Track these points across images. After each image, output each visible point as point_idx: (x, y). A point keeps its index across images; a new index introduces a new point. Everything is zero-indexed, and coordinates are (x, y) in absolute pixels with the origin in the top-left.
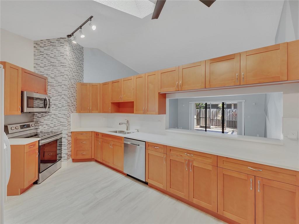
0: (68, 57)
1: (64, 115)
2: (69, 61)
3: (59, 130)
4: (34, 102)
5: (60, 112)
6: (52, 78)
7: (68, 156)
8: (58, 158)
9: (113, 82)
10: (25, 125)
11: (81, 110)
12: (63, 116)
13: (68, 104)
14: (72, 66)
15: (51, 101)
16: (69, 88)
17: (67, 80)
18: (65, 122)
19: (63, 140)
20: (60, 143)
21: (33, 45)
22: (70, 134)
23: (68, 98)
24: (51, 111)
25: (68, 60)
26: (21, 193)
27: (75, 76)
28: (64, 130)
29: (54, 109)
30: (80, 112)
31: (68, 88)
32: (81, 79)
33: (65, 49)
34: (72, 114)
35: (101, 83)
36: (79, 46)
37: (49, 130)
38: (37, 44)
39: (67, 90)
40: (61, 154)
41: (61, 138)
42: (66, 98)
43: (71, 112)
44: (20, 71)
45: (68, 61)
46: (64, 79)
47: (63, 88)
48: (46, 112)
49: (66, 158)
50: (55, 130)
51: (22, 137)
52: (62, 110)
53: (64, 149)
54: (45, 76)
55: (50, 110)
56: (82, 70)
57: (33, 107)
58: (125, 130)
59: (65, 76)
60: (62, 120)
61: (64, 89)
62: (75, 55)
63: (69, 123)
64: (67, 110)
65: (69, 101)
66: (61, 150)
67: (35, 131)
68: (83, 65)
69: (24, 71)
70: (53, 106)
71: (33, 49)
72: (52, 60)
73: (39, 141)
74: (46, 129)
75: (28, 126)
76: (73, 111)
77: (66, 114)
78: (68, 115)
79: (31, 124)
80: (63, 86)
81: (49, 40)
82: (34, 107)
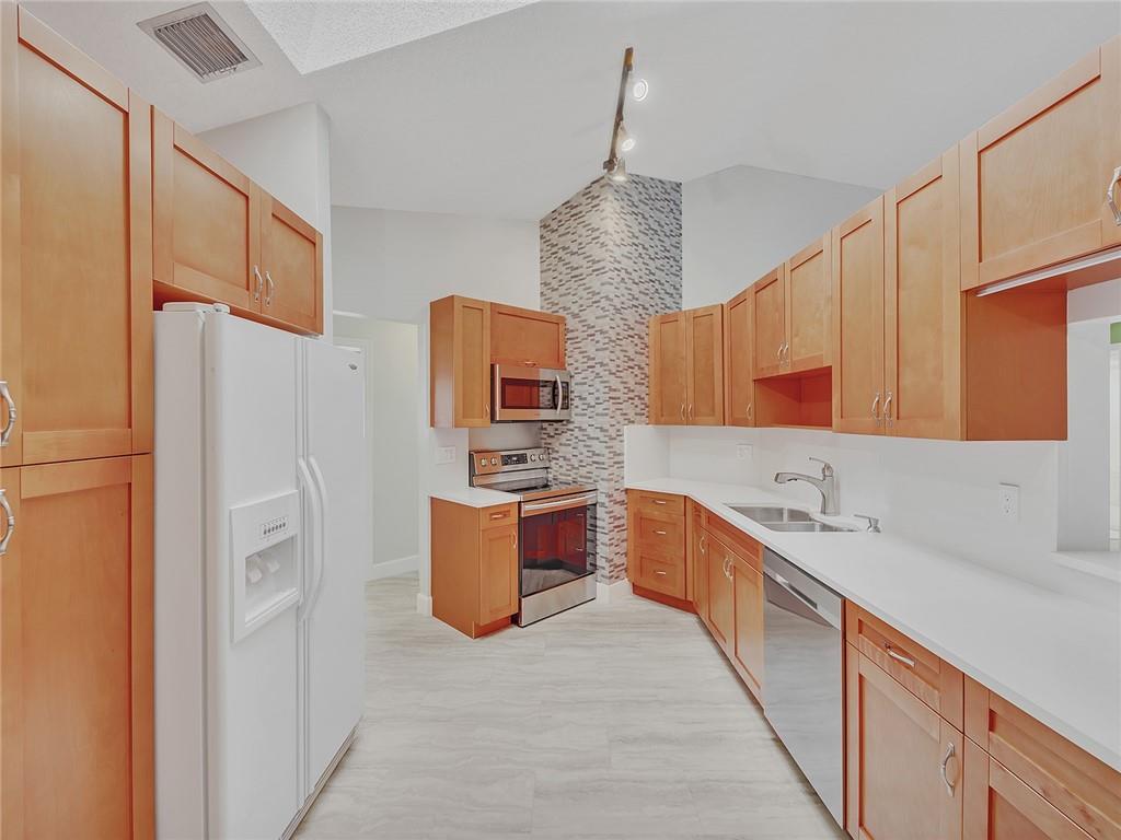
0: (611, 235)
1: (602, 429)
2: (615, 249)
3: (590, 478)
4: (541, 394)
5: (591, 422)
6: (575, 316)
7: (612, 568)
8: (589, 567)
9: (760, 288)
10: (515, 456)
11: (662, 415)
12: (598, 434)
13: (613, 394)
14: (626, 263)
15: (573, 387)
16: (614, 338)
17: (606, 316)
18: (603, 456)
19: (600, 512)
20: (592, 521)
21: (538, 232)
22: (623, 497)
23: (611, 374)
24: (574, 418)
25: (611, 247)
26: (478, 636)
27: (642, 295)
28: (602, 479)
29: (578, 411)
30: (657, 423)
31: (614, 341)
32: (669, 301)
33: (604, 214)
34: (627, 430)
35: (725, 302)
36: (659, 185)
37: (569, 475)
38: (545, 227)
39: (606, 349)
40: (594, 555)
41: (595, 505)
42: (606, 376)
43: (626, 422)
44: (488, 312)
45: (612, 251)
46: (601, 313)
47: (597, 342)
48: (561, 421)
49: (606, 573)
50: (581, 477)
51: (501, 487)
52: (597, 415)
53: (602, 544)
54: (562, 313)
55: (570, 415)
56: (673, 270)
57: (538, 408)
58: (814, 510)
59: (604, 303)
60: (597, 447)
61: (600, 345)
62: (643, 221)
63: (617, 459)
64: (606, 415)
65: (614, 382)
66: (594, 541)
67: (541, 474)
68: (678, 251)
69: (498, 310)
70: (576, 402)
71: (537, 244)
72: (576, 261)
73: (520, 502)
74: (563, 470)
75: (522, 459)
76: (631, 416)
77: (606, 427)
78: (612, 431)
79: (528, 453)
80: (598, 337)
81: (568, 202)
82: (541, 405)
